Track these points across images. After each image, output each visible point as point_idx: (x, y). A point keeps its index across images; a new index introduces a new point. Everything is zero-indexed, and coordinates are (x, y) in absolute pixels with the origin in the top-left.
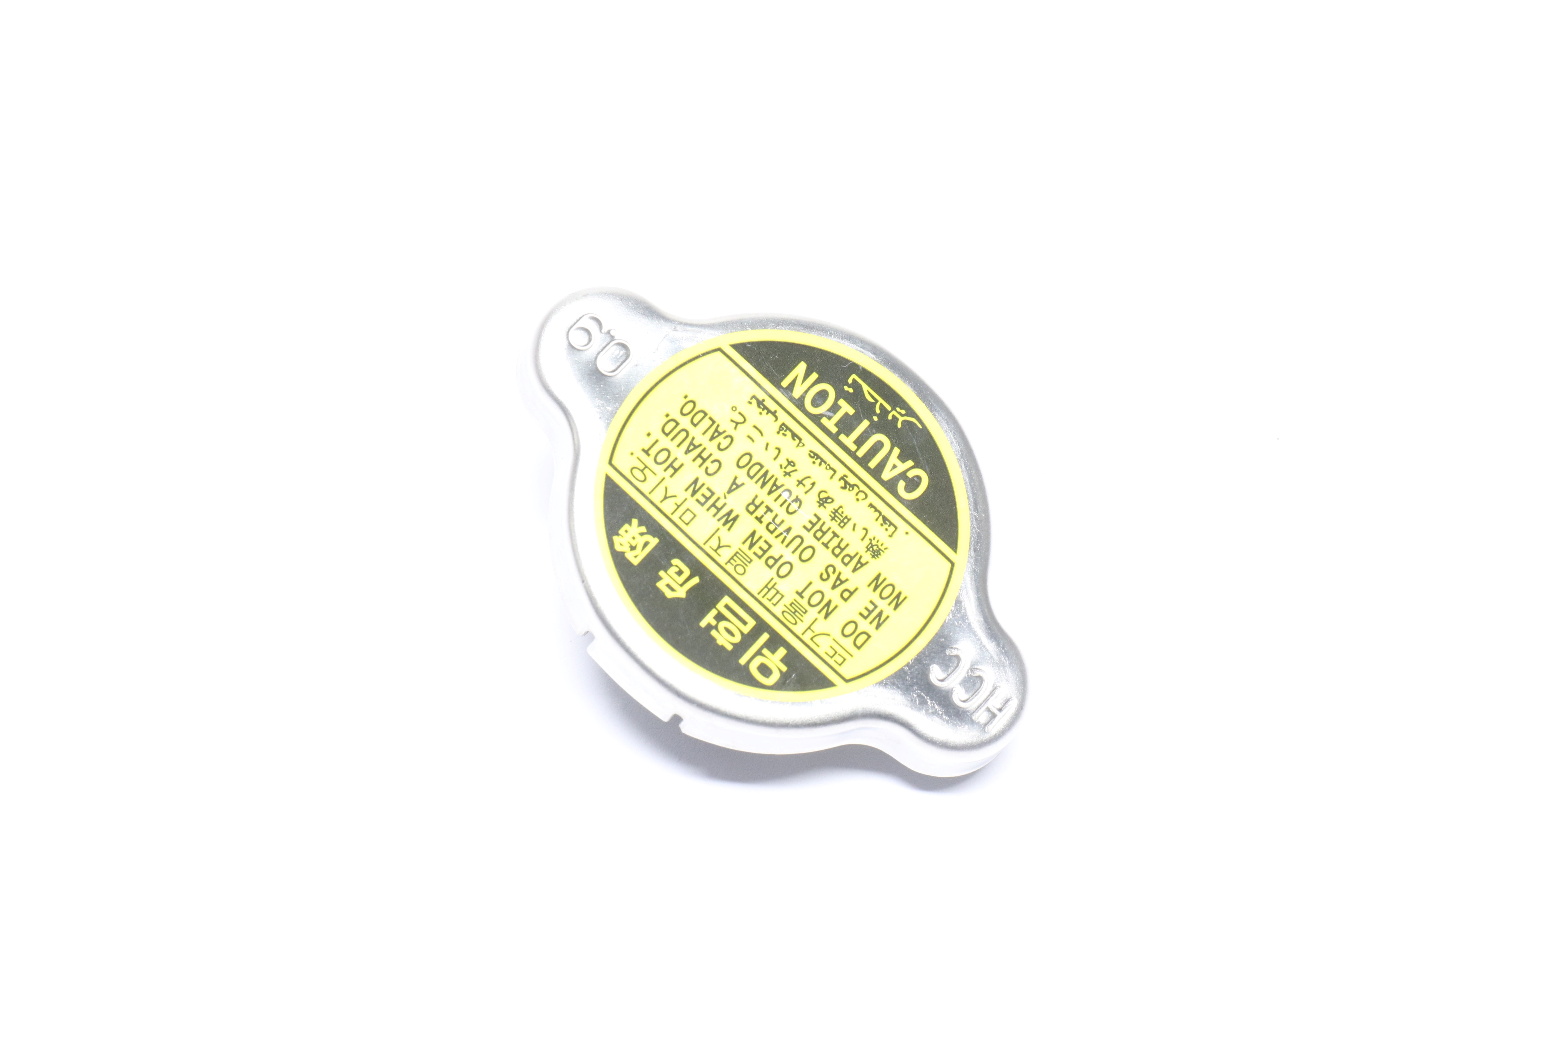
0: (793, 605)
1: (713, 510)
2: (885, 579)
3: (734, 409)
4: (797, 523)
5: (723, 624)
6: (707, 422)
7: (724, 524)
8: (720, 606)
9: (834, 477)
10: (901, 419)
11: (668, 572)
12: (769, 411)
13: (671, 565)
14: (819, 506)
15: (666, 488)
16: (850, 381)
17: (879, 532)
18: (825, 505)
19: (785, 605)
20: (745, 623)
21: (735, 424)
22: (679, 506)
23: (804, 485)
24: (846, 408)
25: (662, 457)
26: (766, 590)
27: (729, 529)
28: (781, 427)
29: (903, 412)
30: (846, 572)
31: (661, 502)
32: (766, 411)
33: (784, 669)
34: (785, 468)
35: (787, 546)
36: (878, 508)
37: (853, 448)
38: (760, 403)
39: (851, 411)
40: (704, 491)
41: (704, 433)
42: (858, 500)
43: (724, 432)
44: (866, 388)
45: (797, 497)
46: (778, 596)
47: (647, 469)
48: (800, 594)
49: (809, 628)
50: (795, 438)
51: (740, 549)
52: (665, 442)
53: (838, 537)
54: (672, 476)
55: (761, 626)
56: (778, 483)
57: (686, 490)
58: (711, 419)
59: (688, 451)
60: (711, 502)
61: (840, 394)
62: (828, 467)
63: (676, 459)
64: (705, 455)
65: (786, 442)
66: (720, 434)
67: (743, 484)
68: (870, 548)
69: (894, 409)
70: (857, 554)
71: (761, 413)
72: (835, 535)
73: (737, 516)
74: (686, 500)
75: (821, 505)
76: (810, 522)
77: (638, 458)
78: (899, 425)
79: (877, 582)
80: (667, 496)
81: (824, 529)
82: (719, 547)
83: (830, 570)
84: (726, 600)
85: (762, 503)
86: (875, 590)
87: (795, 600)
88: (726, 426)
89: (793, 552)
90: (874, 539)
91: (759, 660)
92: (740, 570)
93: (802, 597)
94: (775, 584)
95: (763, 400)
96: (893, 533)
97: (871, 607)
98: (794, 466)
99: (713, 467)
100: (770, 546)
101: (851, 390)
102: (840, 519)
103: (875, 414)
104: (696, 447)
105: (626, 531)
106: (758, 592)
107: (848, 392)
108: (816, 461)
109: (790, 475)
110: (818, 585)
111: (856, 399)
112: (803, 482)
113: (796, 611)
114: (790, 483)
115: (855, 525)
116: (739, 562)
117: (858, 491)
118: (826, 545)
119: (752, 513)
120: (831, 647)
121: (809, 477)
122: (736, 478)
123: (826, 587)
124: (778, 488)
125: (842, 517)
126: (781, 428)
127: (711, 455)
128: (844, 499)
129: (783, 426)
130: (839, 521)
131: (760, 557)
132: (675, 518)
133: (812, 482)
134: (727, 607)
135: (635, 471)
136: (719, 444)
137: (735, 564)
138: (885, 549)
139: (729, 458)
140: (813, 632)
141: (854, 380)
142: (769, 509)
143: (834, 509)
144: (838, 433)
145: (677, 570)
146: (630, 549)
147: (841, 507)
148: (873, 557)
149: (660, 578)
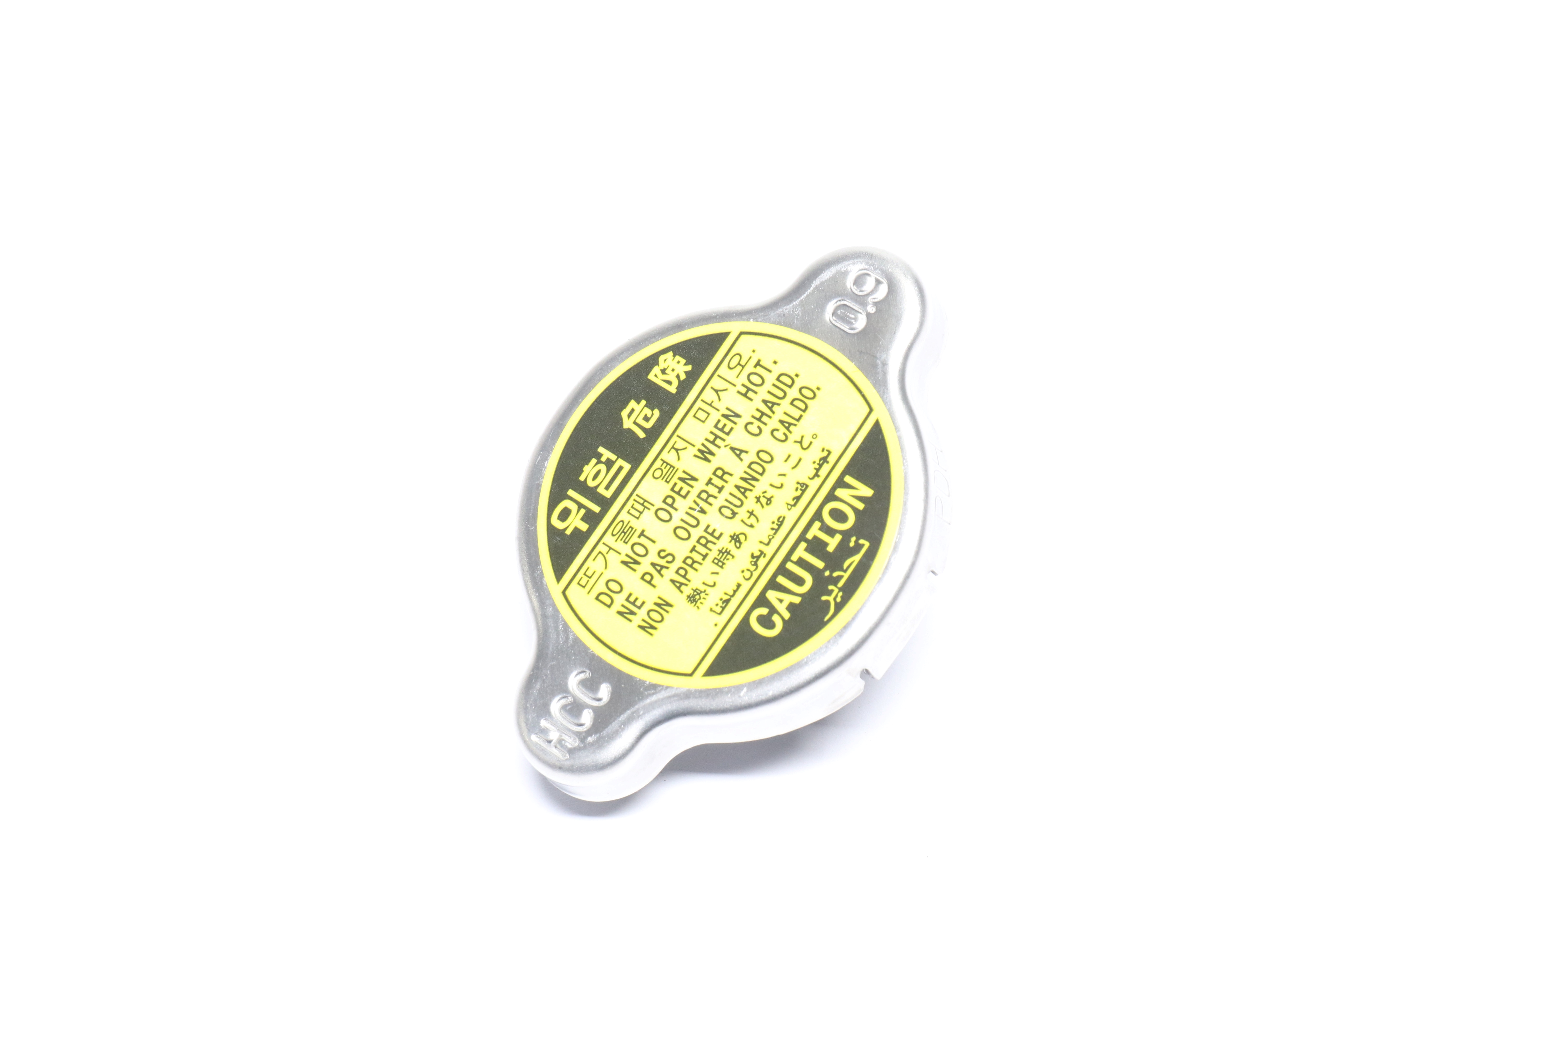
0: (630, 529)
1: (712, 438)
2: (667, 612)
3: (815, 436)
4: (712, 519)
5: (603, 467)
6: (796, 413)
7: (700, 450)
8: (620, 462)
9: (762, 544)
10: (830, 599)
11: (645, 408)
12: (818, 470)
13: (652, 410)
14: (731, 536)
15: (726, 390)
16: (861, 541)
17: (713, 598)
18: (733, 541)
19: (629, 522)
20: (607, 488)
21: (799, 440)
22: (710, 405)
23: (749, 518)
24: (833, 543)
25: (756, 379)
26: (642, 501)
27: (695, 456)
28: (804, 484)
29: (839, 600)
30: (670, 574)
31: (712, 388)
32: (817, 467)
33: (568, 532)
34: (764, 496)
35: (687, 513)
36: (737, 593)
37: (795, 557)
38: (824, 460)
39: (831, 549)
40: (730, 425)
41: (785, 413)
42: (743, 572)
43: (790, 432)
44: (857, 558)
45: (737, 513)
46: (637, 514)
47: (741, 368)
48: (642, 534)
49: (611, 548)
50: (795, 500)
51: (677, 469)
52: (770, 379)
53: (703, 559)
54: (739, 392)
55: (606, 504)
56: (748, 493)
57: (728, 409)
58: (801, 416)
59: (765, 402)
60: (720, 432)
61: (846, 535)
62: (771, 537)
63: (756, 393)
64: (764, 419)
65: (790, 492)
66: (788, 428)
67: (741, 460)
68: (697, 592)
69: (840, 589)
70: (689, 581)
71: (814, 462)
72: (705, 557)
73: (709, 461)
74: (718, 410)
75: (732, 537)
76: (714, 531)
77: (750, 358)
78: (824, 598)
79: (663, 605)
80: (719, 392)
81: (709, 545)
82: (677, 450)
83: (670, 558)
84: (627, 467)
85: (726, 482)
86: (656, 604)
87: (636, 530)
88: (796, 432)
89: (682, 520)
90: (706, 594)
91: (573, 507)
92: (658, 473)
93: (639, 537)
94: (649, 509)
95: (828, 462)
96: (714, 611)
97: (638, 603)
98: (767, 504)
99: (753, 429)
100: (685, 497)
101: (852, 544)
102: (721, 558)
103: (831, 572)
104: (771, 409)
105: (679, 362)
106: (638, 494)
107: (850, 541)
108: (775, 524)
109: (757, 502)
110: (653, 549)
111: (844, 551)
112: (752, 516)
113: (625, 533)
114: (750, 503)
115: (717, 573)
116: (665, 471)
117: (752, 570)
118: (693, 549)
119: (714, 474)
120: (594, 572)
121: (758, 520)
122: (746, 452)
123: (653, 557)
124: (743, 494)
125: (724, 560)
126: (802, 485)
127: (765, 424)
128: (741, 558)
129: (805, 486)
130: (719, 558)
131: (672, 489)
132: (699, 404)
133: (753, 524)
134: (621, 468)
135: (738, 357)
136: (777, 430)
137: (663, 468)
138: (698, 607)
139: (765, 441)
140: (607, 553)
141: (863, 545)
142: (721, 489)
143: (730, 551)
144: (806, 540)
145: (649, 416)
146: (663, 369)
147: (733, 557)
148: (688, 597)
149: (638, 402)
